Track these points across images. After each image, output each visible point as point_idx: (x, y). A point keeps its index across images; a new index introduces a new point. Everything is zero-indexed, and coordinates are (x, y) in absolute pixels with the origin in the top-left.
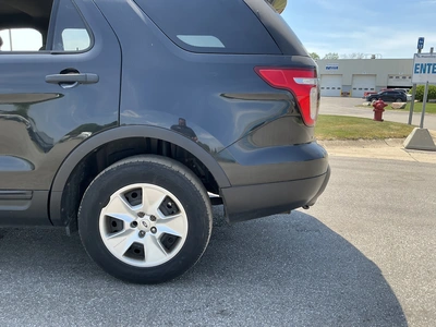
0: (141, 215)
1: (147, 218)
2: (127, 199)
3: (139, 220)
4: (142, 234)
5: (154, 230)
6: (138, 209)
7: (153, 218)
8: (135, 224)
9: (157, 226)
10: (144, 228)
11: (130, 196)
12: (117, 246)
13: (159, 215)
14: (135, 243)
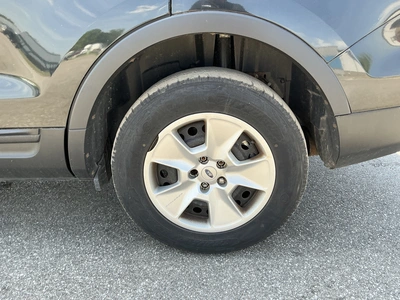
0: (204, 160)
1: (212, 165)
2: (182, 137)
3: (200, 168)
4: (204, 188)
5: (222, 181)
6: (199, 151)
7: (221, 164)
8: (194, 173)
9: (227, 176)
10: (207, 179)
11: (185, 132)
12: (170, 204)
13: (231, 160)
14: (195, 200)
